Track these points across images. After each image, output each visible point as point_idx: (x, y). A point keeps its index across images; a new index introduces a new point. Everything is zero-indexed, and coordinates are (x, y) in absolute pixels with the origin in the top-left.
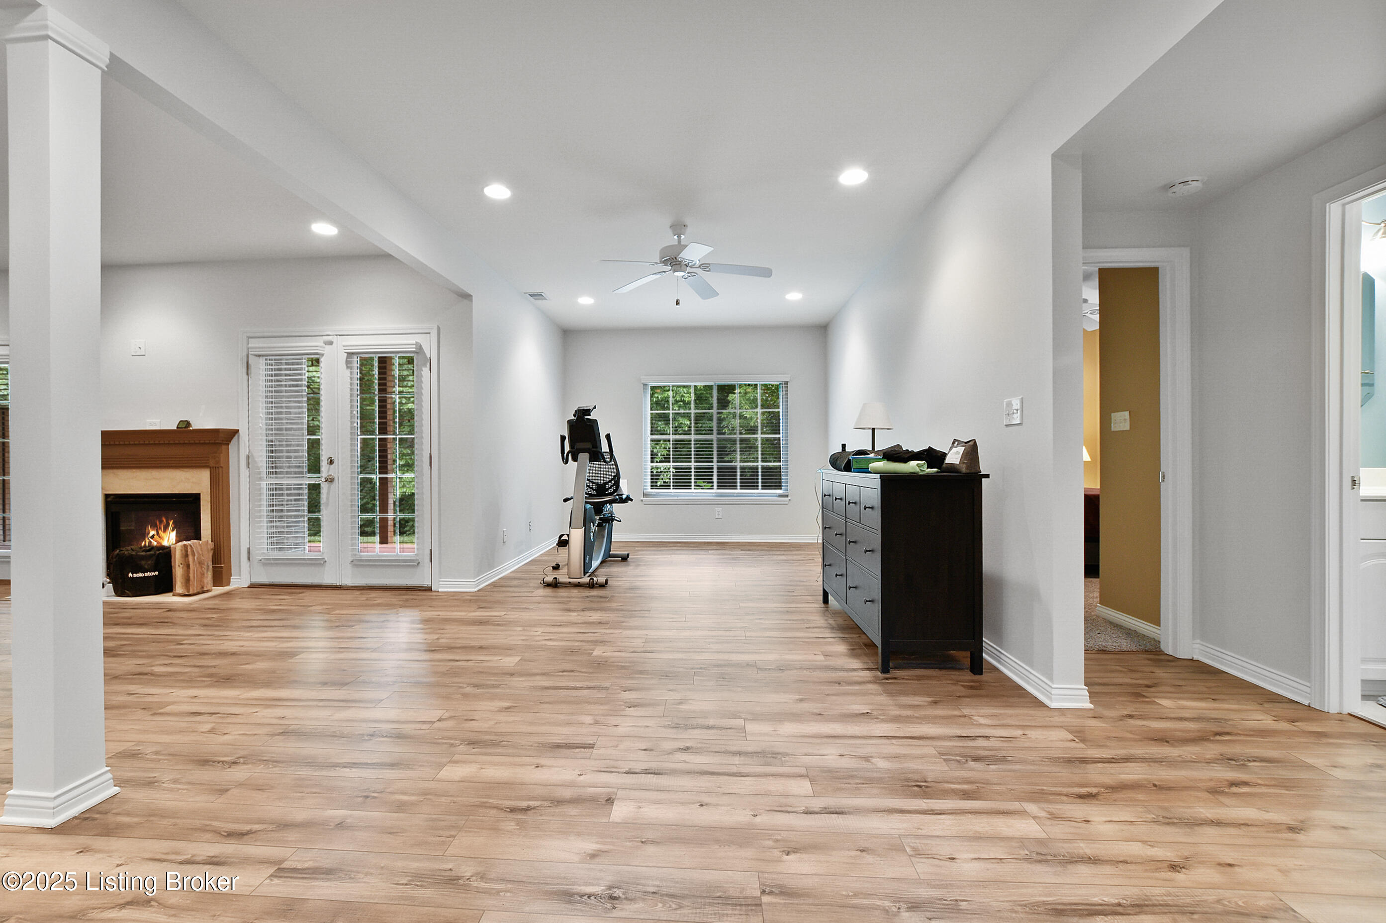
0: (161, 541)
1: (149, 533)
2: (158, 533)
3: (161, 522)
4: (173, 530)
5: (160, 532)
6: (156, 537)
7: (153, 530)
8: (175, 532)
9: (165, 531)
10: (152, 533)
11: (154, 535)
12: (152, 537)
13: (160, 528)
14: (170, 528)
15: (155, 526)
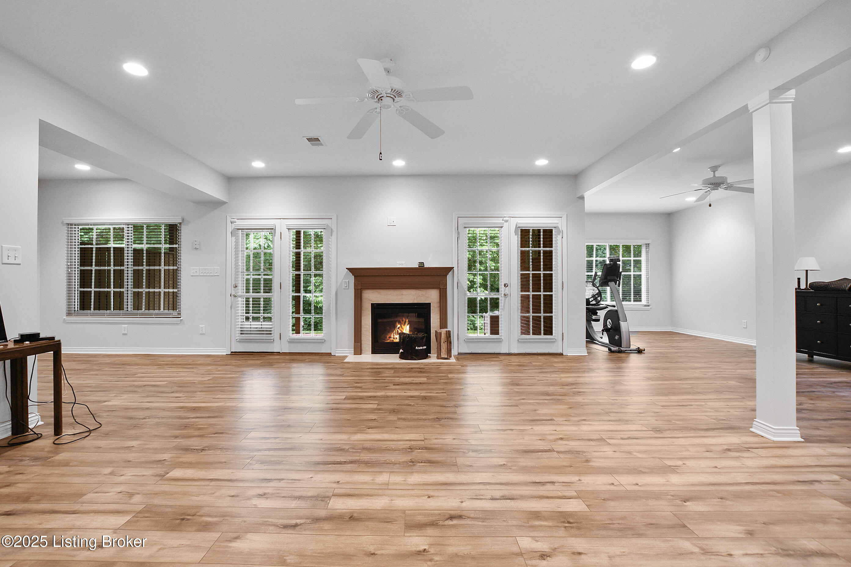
0: (402, 330)
1: (397, 326)
2: (401, 326)
3: (402, 321)
4: (408, 325)
5: (402, 325)
6: (400, 328)
7: (399, 324)
8: (409, 326)
9: (404, 325)
10: (399, 326)
11: (399, 327)
12: (399, 328)
13: (402, 323)
14: (407, 323)
15: (400, 323)
